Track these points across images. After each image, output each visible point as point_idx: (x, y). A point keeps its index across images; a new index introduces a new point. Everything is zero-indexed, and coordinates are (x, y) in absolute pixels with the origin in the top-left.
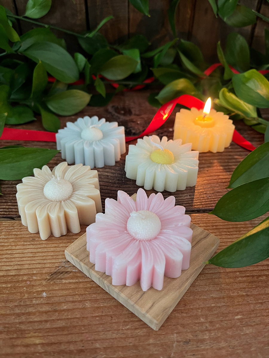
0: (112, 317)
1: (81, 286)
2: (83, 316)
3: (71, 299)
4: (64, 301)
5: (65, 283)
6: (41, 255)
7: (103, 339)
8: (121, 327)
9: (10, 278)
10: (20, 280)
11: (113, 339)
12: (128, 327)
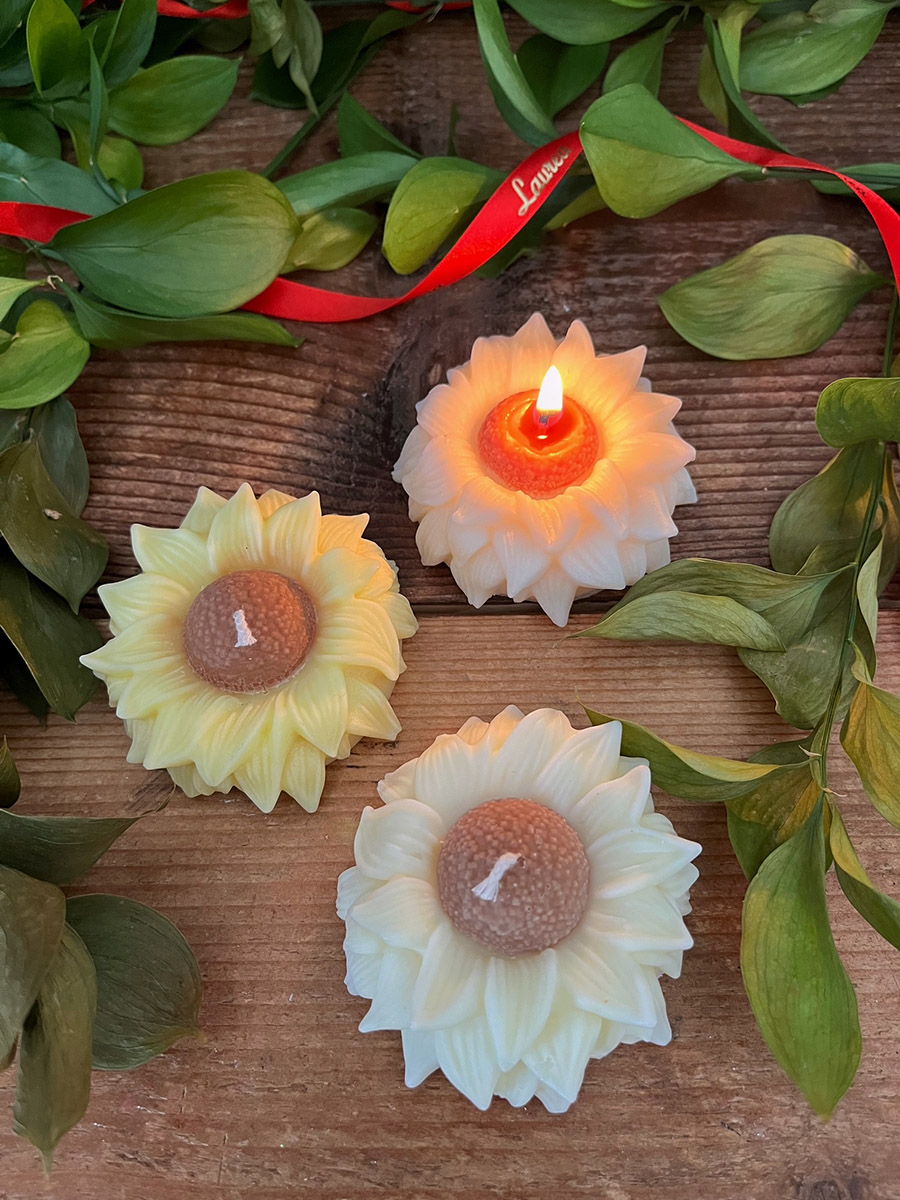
0: (274, 912)
1: (209, 826)
2: (208, 904)
3: (183, 861)
4: (166, 864)
5: (171, 817)
6: (113, 733)
7: (250, 963)
8: (293, 937)
9: (42, 796)
10: (66, 801)
11: (273, 963)
12: (307, 940)
